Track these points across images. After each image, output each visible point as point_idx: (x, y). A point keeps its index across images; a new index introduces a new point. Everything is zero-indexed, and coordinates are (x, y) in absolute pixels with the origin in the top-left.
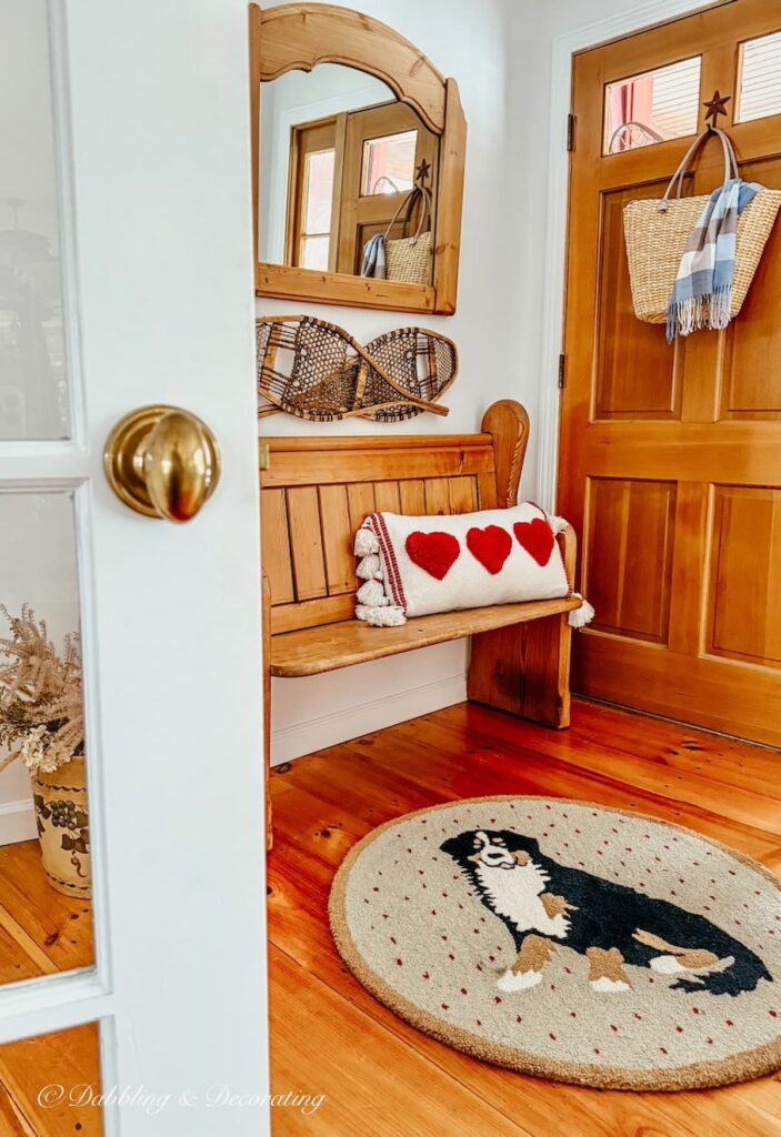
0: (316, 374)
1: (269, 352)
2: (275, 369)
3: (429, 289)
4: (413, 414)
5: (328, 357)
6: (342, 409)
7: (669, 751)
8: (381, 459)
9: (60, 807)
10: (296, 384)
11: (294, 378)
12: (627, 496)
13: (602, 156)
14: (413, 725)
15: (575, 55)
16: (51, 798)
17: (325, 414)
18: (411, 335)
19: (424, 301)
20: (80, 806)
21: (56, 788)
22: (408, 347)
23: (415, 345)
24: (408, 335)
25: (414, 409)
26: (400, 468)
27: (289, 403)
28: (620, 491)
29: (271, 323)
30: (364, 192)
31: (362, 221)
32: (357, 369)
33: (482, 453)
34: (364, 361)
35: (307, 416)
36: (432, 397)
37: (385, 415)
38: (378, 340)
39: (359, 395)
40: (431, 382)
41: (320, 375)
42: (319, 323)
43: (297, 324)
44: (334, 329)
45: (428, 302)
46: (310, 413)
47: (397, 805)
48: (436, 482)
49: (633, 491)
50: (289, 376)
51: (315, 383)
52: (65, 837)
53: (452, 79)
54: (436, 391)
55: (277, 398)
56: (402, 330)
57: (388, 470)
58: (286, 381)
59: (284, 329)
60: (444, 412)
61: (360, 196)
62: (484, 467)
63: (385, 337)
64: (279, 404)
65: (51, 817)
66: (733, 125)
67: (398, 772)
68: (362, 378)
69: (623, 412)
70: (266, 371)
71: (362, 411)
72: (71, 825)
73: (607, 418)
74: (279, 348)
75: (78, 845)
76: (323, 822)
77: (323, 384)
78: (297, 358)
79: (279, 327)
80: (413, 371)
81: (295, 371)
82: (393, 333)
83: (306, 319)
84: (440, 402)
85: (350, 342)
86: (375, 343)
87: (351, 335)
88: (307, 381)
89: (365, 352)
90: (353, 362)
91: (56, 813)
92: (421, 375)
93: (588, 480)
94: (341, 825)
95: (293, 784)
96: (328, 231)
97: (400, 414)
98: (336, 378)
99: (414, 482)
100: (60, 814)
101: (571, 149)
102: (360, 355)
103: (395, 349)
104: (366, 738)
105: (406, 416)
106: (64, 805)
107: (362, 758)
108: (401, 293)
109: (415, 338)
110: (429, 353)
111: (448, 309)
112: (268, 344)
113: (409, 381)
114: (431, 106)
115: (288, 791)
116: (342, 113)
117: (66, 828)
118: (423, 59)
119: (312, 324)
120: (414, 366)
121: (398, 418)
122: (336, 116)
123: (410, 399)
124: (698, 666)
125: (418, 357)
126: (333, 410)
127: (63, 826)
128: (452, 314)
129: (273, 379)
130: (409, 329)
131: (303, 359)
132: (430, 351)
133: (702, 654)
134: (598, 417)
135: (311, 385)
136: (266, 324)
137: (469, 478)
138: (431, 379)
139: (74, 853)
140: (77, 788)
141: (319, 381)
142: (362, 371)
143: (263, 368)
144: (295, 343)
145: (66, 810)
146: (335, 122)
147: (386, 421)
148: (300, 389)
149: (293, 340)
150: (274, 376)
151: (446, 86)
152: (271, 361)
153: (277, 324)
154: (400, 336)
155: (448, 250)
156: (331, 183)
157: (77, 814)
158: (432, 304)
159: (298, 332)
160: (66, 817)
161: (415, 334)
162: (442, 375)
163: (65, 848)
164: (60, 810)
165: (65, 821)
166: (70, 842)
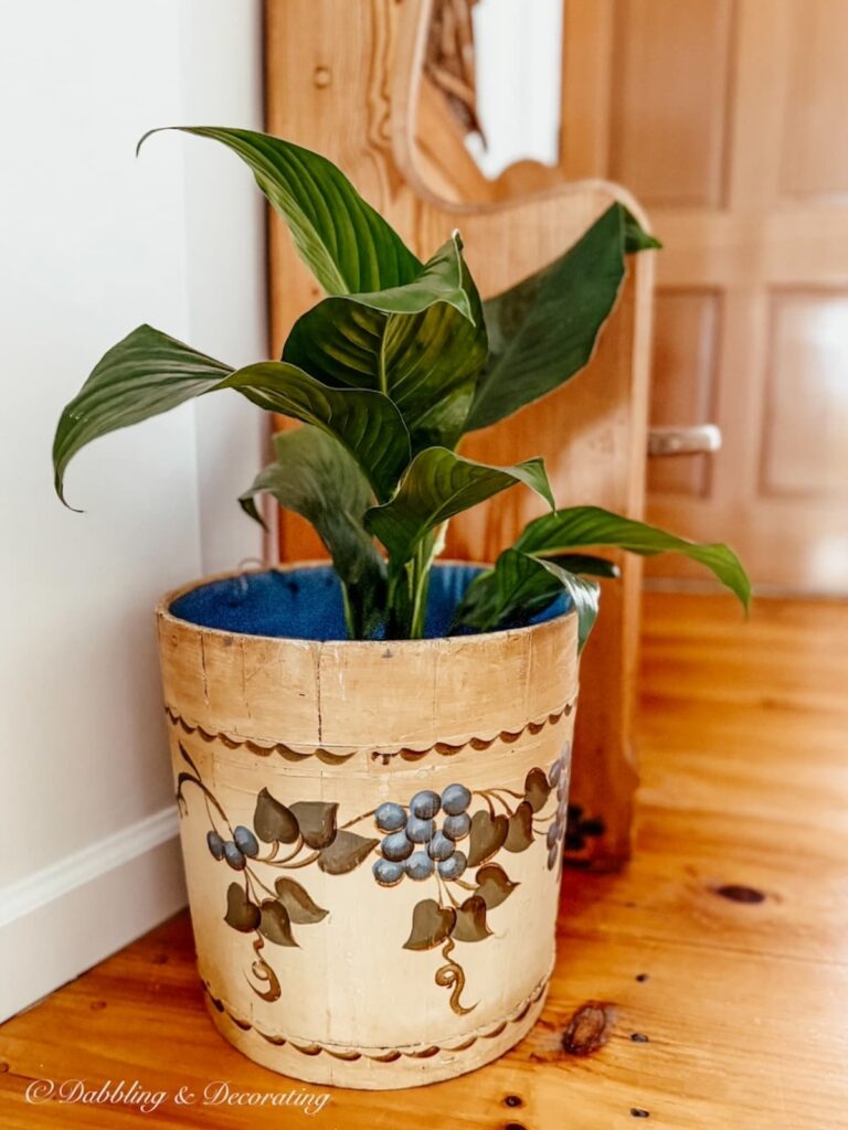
9: (424, 815)
16: (384, 795)
20: (483, 795)
21: (411, 755)
52: (424, 908)
65: (374, 858)
72: (449, 865)
75: (465, 920)
91: (396, 841)
100: (412, 840)
106: (431, 807)
117: (433, 879)
127: (416, 875)
139: (446, 951)
140: (484, 737)
157: (470, 825)
160: (440, 840)
163: (418, 942)
164: (417, 826)
165: (431, 856)
166: (440, 919)
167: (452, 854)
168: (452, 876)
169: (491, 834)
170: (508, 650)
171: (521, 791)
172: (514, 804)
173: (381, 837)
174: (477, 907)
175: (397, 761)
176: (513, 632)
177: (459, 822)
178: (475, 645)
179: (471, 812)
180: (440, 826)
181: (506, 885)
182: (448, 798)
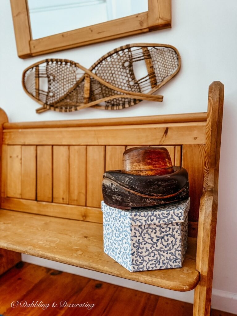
5: (65, 77)
10: (51, 94)
22: (125, 59)
25: (135, 100)
113: (128, 81)
121: (121, 107)
136: (32, 68)
147: (112, 109)
158: (146, 24)
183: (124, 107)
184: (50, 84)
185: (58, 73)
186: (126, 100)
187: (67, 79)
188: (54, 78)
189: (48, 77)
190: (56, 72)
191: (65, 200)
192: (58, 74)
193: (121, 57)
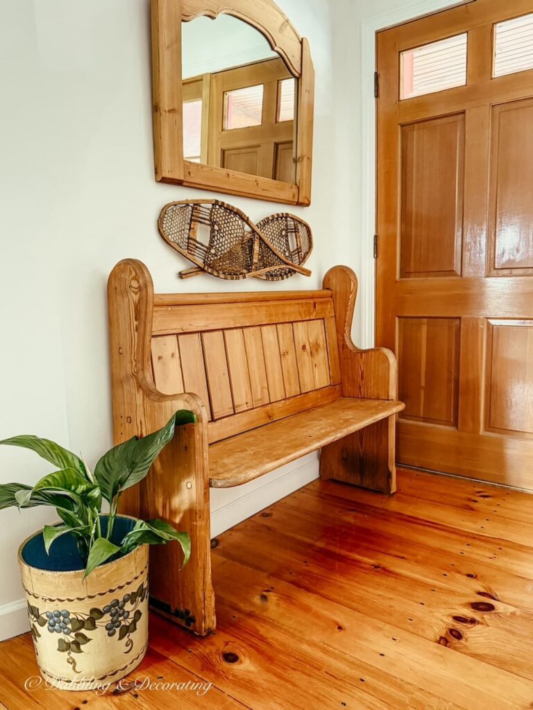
0: (227, 243)
1: (192, 226)
2: (198, 240)
3: (294, 187)
4: (289, 275)
5: (233, 232)
6: (245, 271)
7: (470, 500)
8: (264, 309)
10: (213, 251)
11: (211, 247)
12: (424, 329)
13: (399, 101)
14: (295, 497)
15: (377, 33)
16: (47, 609)
17: (234, 275)
18: (284, 219)
19: (292, 196)
20: (74, 613)
21: (51, 600)
22: (283, 227)
23: (287, 226)
24: (282, 218)
25: (290, 271)
26: (277, 315)
27: (209, 266)
28: (420, 325)
29: (192, 205)
30: (225, 126)
31: (225, 147)
32: (251, 241)
33: (326, 302)
34: (256, 235)
35: (222, 276)
36: (300, 263)
37: (272, 275)
38: (263, 221)
39: (255, 260)
40: (298, 252)
41: (229, 245)
42: (225, 206)
43: (210, 206)
44: (235, 210)
45: (294, 196)
46: (224, 273)
47: (308, 566)
48: (300, 324)
49: (429, 326)
50: (207, 245)
51: (225, 251)
52: (61, 641)
53: (306, 39)
54: (303, 260)
55: (200, 262)
56: (278, 215)
57: (269, 316)
58: (206, 249)
59: (201, 209)
60: (308, 273)
61: (223, 130)
62: (327, 313)
63: (268, 218)
64: (202, 267)
65: (47, 625)
66: (492, 79)
67: (299, 537)
68: (256, 247)
69: (419, 272)
70: (191, 241)
71: (258, 272)
72: (66, 630)
73: (409, 277)
74: (199, 224)
75: (73, 646)
76: (259, 588)
77: (230, 252)
78: (213, 231)
79: (198, 208)
80: (286, 245)
81: (211, 242)
82: (273, 216)
83: (217, 201)
84: (306, 266)
85: (246, 221)
86: (262, 223)
87: (247, 216)
88: (220, 249)
89: (256, 229)
90: (249, 236)
91: (52, 621)
92: (293, 247)
93: (397, 319)
94: (272, 588)
95: (226, 557)
96: (199, 155)
97: (281, 275)
98: (239, 249)
99: (286, 325)
100: (55, 622)
101: (377, 96)
102: (253, 231)
103: (273, 228)
104: (265, 511)
105: (285, 276)
106: (59, 615)
107: (269, 528)
108: (277, 188)
109: (286, 221)
110: (295, 232)
111: (307, 202)
112: (191, 220)
113: (285, 251)
114: (293, 56)
115: (223, 563)
116: (208, 74)
117: (62, 633)
118: (287, 21)
119: (220, 206)
120: (287, 241)
121: (280, 278)
122: (202, 76)
123: (287, 264)
124: (479, 440)
125: (289, 234)
126: (238, 271)
128: (308, 205)
129: (197, 247)
130: (283, 214)
131: (216, 232)
132: (296, 230)
133: (482, 431)
134: (402, 276)
135: (223, 252)
136: (188, 205)
137: (319, 321)
138: (298, 250)
139: (69, 654)
140: (71, 598)
141: (228, 249)
142: (256, 242)
143: (189, 238)
144: (210, 221)
145: (62, 618)
146: (202, 80)
147: (273, 280)
148: (215, 255)
149: (208, 218)
150: (197, 245)
151: (301, 43)
152: (194, 233)
153: (196, 205)
154: (277, 218)
155: (305, 159)
156: (199, 122)
157: (71, 621)
158: (296, 197)
159: (211, 211)
160: (62, 624)
161: (286, 218)
162: (305, 249)
163: (61, 650)
164: (56, 619)
165: (61, 628)
166: (65, 645)
167: (66, 628)
168: (68, 634)
169: (78, 625)
170: (76, 576)
171: (89, 614)
172: (86, 617)
173: (48, 619)
174: (77, 644)
175: (48, 601)
176: (77, 571)
177: (67, 620)
178: (64, 575)
179: (70, 617)
180: (62, 620)
181: (87, 640)
182: (63, 613)
183: (283, 279)
184: (214, 237)
185: (225, 223)
186: (283, 271)
187: (235, 235)
188: (220, 230)
189: (212, 225)
190: (223, 222)
191: (249, 405)
192: (225, 225)
193: (280, 224)
